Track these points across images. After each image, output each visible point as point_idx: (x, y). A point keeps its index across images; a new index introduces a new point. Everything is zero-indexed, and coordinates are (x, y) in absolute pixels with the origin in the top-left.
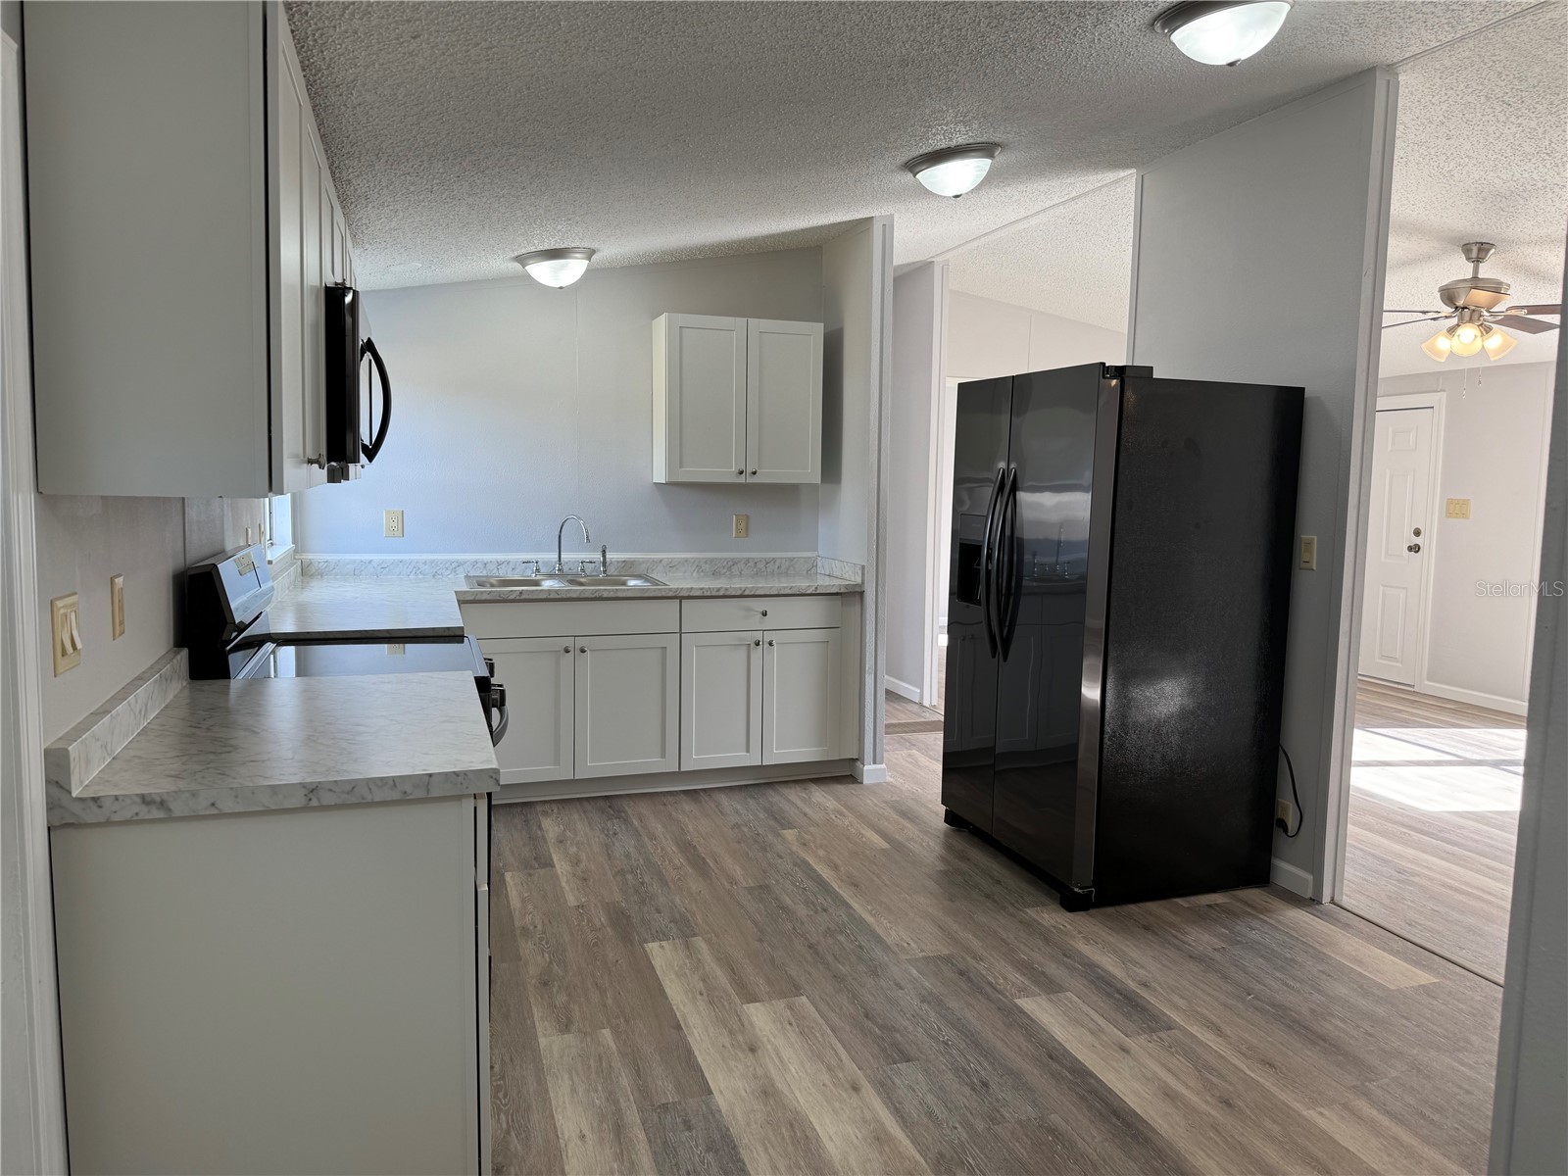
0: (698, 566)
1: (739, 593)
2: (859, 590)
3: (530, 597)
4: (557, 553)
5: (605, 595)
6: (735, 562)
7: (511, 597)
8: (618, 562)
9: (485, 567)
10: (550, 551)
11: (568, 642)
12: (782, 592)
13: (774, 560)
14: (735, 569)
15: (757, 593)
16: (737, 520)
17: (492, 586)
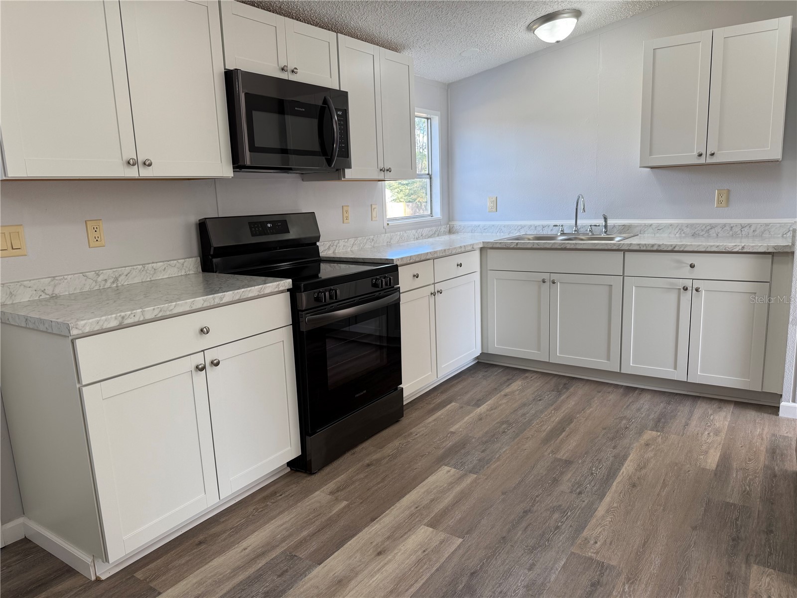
0: (680, 228)
1: (670, 249)
2: (788, 250)
3: (522, 247)
4: (575, 220)
5: (568, 247)
6: (713, 227)
7: (512, 246)
8: (619, 226)
9: (535, 229)
10: (570, 219)
11: (546, 276)
12: (709, 250)
13: (750, 225)
14: (712, 232)
15: (686, 249)
16: (719, 194)
17: (529, 239)
